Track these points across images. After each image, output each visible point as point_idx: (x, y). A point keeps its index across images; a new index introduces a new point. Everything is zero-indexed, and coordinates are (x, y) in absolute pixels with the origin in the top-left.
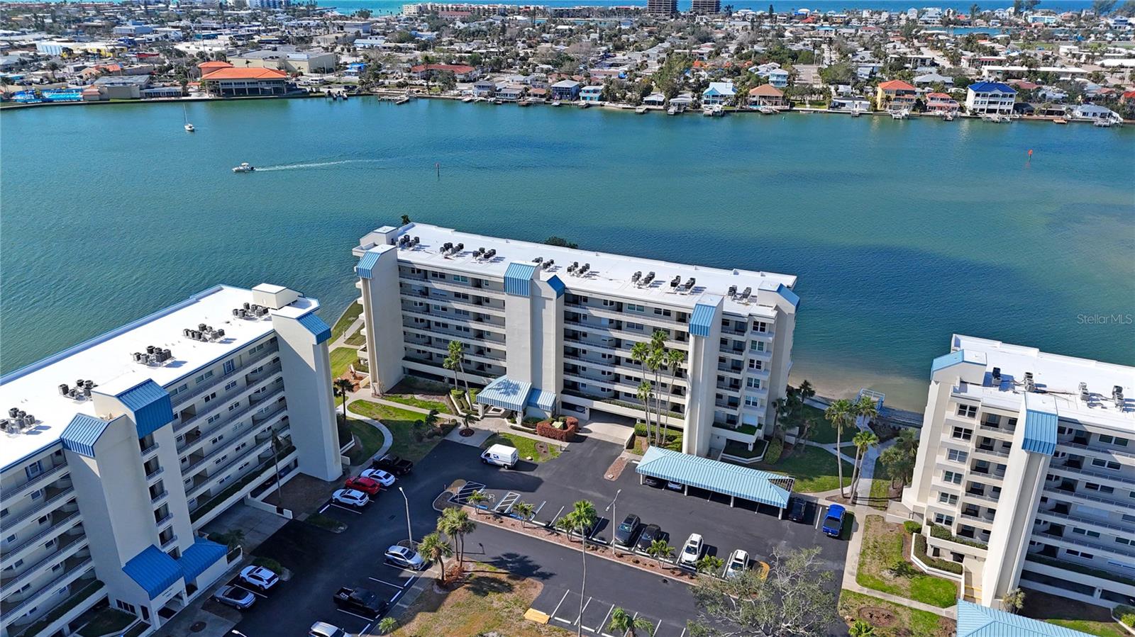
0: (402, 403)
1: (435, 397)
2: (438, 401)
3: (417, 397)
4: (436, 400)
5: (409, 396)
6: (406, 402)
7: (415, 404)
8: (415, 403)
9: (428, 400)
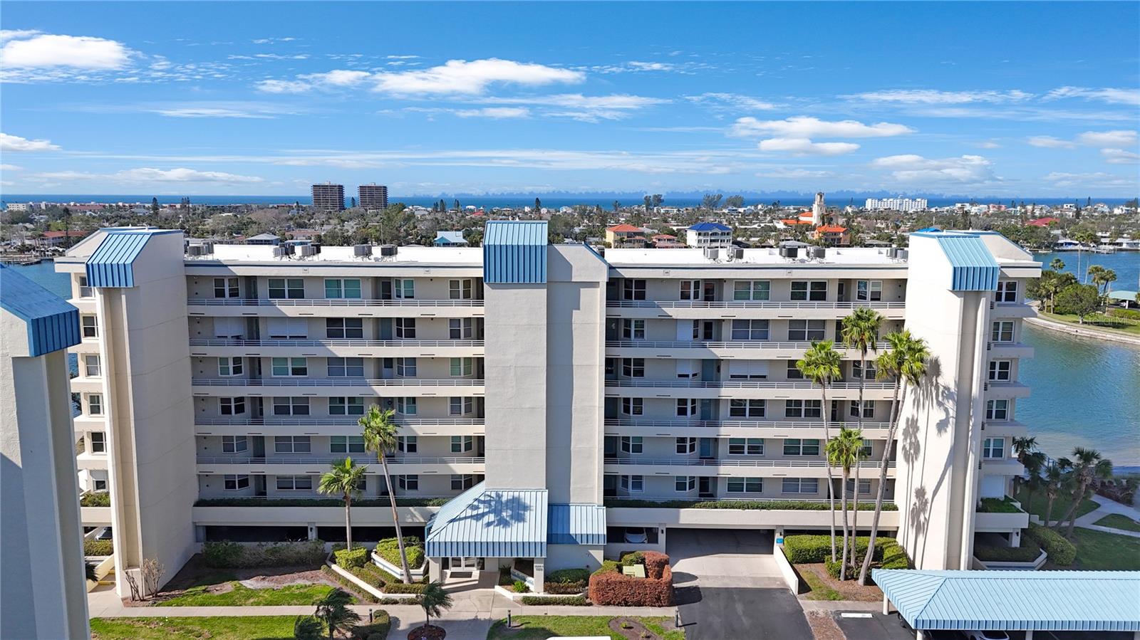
0: (215, 604)
1: (296, 575)
2: (308, 583)
3: (249, 584)
4: (301, 582)
5: (228, 587)
6: (227, 600)
7: (252, 600)
8: (248, 598)
9: (281, 586)
